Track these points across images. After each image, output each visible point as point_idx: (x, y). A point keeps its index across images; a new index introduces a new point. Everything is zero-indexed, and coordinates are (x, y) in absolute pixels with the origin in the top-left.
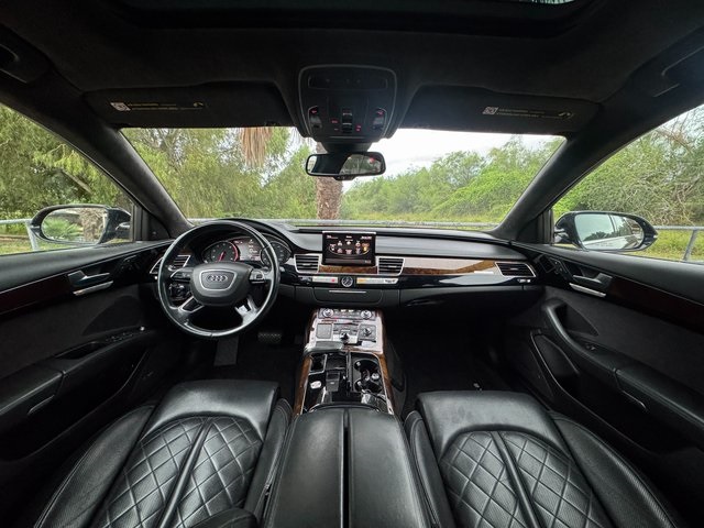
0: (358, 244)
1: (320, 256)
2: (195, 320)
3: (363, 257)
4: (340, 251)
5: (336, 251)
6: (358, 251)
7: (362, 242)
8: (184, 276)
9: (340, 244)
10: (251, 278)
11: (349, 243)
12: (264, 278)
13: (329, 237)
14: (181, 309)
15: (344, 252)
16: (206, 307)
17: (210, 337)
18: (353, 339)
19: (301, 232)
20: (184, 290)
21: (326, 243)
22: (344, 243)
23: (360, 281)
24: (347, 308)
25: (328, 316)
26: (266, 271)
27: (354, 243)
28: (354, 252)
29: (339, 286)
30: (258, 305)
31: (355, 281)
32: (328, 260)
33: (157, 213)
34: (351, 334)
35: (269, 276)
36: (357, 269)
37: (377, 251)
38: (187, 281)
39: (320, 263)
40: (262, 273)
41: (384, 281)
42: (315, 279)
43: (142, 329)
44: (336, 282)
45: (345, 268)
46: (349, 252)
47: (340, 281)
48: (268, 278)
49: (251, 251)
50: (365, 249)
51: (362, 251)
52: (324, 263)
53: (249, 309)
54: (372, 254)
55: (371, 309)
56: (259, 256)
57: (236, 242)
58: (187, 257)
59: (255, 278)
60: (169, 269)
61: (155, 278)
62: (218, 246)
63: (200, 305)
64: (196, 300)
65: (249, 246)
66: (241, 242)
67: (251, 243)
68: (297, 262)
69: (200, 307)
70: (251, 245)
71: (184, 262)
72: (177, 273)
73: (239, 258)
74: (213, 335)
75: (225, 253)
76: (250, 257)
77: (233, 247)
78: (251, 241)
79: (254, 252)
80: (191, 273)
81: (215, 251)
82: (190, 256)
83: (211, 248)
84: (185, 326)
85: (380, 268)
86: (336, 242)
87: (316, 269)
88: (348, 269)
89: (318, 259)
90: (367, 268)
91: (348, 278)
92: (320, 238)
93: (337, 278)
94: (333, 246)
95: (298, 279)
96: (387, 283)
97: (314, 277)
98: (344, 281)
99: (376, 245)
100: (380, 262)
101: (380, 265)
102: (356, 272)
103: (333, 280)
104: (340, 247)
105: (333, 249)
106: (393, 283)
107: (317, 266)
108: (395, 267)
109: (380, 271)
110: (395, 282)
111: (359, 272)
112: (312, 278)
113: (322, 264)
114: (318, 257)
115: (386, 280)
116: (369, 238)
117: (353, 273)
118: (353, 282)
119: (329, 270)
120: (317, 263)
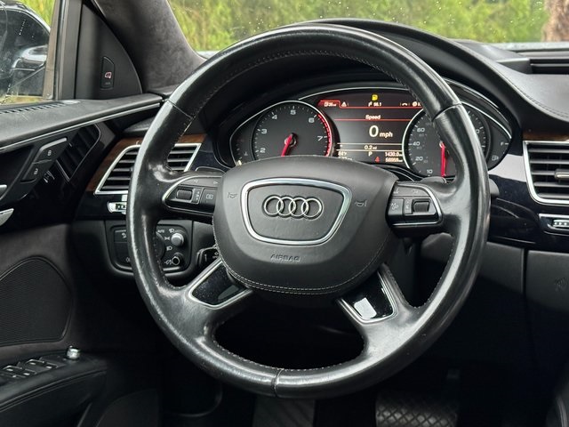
2: (226, 332)
8: (197, 197)
10: (395, 210)
14: (186, 297)
16: (256, 295)
17: (270, 388)
20: (184, 246)
26: (443, 187)
30: (417, 298)
33: (119, 16)
38: (205, 211)
40: (434, 196)
43: (74, 353)
48: (448, 210)
49: (374, 132)
53: (383, 308)
56: (400, 148)
57: (327, 104)
58: (194, 148)
59: (408, 211)
60: (159, 177)
61: (112, 207)
62: (275, 117)
63: (241, 287)
64: (229, 270)
65: (368, 117)
66: (344, 104)
67: (376, 104)
68: (534, 167)
69: (242, 295)
70: (374, 111)
71: (185, 164)
72: (178, 188)
73: (336, 154)
74: (278, 382)
75: (295, 136)
76: (370, 154)
77: (319, 120)
78: (375, 97)
79: (382, 134)
80: (218, 189)
81: (265, 131)
82: (198, 145)
83: (257, 123)
84: (198, 347)
95: (540, 224)
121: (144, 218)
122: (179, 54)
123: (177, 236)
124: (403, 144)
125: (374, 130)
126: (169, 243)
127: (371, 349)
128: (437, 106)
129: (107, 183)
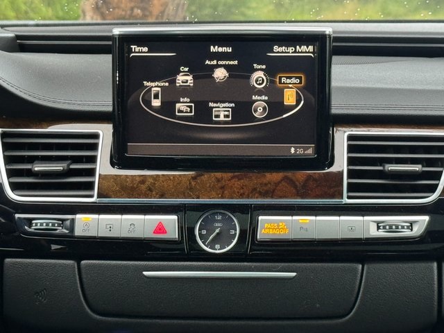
0: (258, 77)
1: (105, 132)
3: (279, 130)
4: (183, 107)
5: (168, 107)
6: (260, 108)
7: (276, 68)
9: (184, 79)
11: (220, 74)
13: (139, 51)
15: (203, 112)
21: (128, 76)
22: (202, 73)
23: (271, 226)
27: (240, 73)
28: (242, 111)
29: (183, 250)
31: (249, 232)
32: (137, 149)
36: (255, 179)
37: (338, 106)
39: (103, 166)
42: (87, 225)
44: (173, 233)
45: (209, 178)
46: (222, 112)
47: (187, 231)
50: (290, 97)
51: (276, 106)
52: (120, 158)
68: (9, 160)
85: (352, 174)
86: (168, 71)
87: (90, 186)
88: (218, 180)
89: (94, 147)
90: (302, 175)
91: (219, 218)
92: (105, 62)
93: (175, 217)
94: (155, 87)
95: (14, 226)
96: (382, 234)
97: (78, 216)
98: (204, 232)
99: (335, 83)
100: (351, 149)
101: (351, 161)
102: (254, 192)
103: (160, 229)
104: (185, 91)
105: (156, 103)
106: (407, 233)
107: (91, 172)
108: (417, 168)
109: (352, 188)
110: (418, 230)
111: (264, 194)
112: (73, 221)
113: (113, 164)
114: (96, 136)
115: (378, 223)
116: (306, 50)
117: (242, 196)
118: (243, 233)
119: (143, 187)
120: (93, 159)
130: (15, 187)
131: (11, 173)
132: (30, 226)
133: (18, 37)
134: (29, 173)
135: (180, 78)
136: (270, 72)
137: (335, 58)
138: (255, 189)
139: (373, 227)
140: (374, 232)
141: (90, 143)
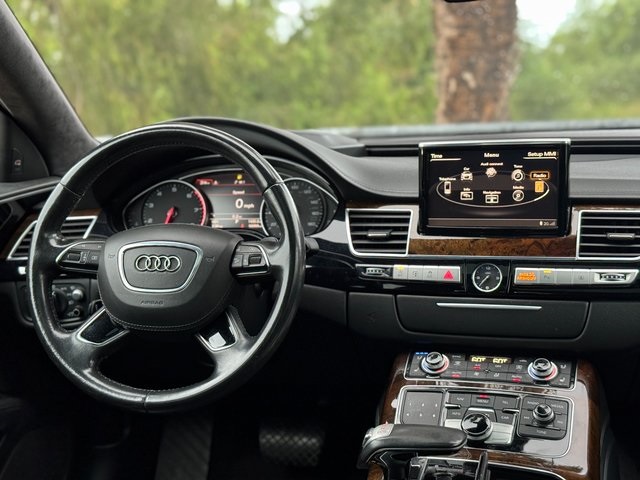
0: (517, 173)
1: (414, 211)
2: (109, 364)
3: (532, 208)
4: (466, 194)
5: (456, 195)
6: (518, 193)
7: (530, 167)
8: (84, 258)
9: (467, 175)
10: (237, 263)
11: (491, 172)
12: (266, 261)
13: (436, 157)
14: (77, 339)
15: (479, 198)
16: (133, 333)
17: (141, 405)
18: (502, 432)
19: (369, 152)
20: (83, 300)
21: (429, 174)
22: (479, 172)
23: (524, 275)
24: (490, 351)
25: (436, 371)
27: (505, 171)
28: (506, 197)
29: (464, 289)
30: (252, 331)
31: (509, 278)
32: (435, 222)
34: (496, 420)
35: (278, 257)
36: (514, 243)
37: (575, 192)
38: (92, 270)
39: (412, 233)
40: (263, 251)
41: (594, 276)
42: (401, 271)
44: (457, 278)
46: (492, 197)
47: (467, 277)
48: (274, 262)
49: (240, 203)
50: (539, 187)
51: (530, 193)
52: (423, 228)
53: (229, 339)
54: (561, 201)
55: (556, 356)
56: (258, 216)
57: (203, 182)
58: (91, 220)
59: (246, 263)
60: (53, 243)
61: (22, 270)
62: (160, 194)
63: (121, 328)
64: (112, 317)
65: (235, 193)
66: (216, 183)
67: (241, 182)
68: (353, 229)
69: (121, 334)
70: (239, 188)
71: (83, 233)
72: (69, 252)
73: (209, 223)
74: (148, 400)
75: (176, 209)
76: (237, 221)
77: (195, 196)
78: (239, 177)
79: (246, 206)
80: (101, 252)
81: (152, 205)
82: (95, 218)
83: (145, 198)
84: (85, 376)
85: (583, 240)
86: (455, 170)
87: (403, 246)
88: (489, 243)
89: (407, 221)
90: (546, 241)
91: (489, 268)
92: (412, 164)
93: (459, 268)
94: (447, 181)
95: (356, 272)
96: (603, 281)
97: (395, 266)
98: (478, 278)
99: (572, 176)
100: (584, 222)
101: (583, 231)
102: (513, 252)
103: (449, 275)
104: (467, 184)
105: (448, 192)
106: (622, 281)
107: (405, 237)
108: (631, 236)
109: (582, 249)
110: (629, 279)
111: (520, 253)
112: (392, 269)
113: (419, 232)
114: (409, 213)
115: (600, 274)
116: (552, 155)
117: (504, 254)
118: (505, 279)
119: (438, 248)
120: (406, 229)
121: (41, 276)
122: (80, 144)
123: (77, 292)
124: (261, 214)
125: (239, 203)
126: (71, 298)
127: (219, 370)
128: (265, 183)
129: (18, 251)
130: (356, 246)
131: (354, 238)
132: (365, 272)
133: (367, 147)
134: (365, 238)
135: (464, 176)
136: (526, 170)
137: (572, 156)
138: (513, 250)
139: (597, 277)
140: (597, 280)
141: (404, 218)
